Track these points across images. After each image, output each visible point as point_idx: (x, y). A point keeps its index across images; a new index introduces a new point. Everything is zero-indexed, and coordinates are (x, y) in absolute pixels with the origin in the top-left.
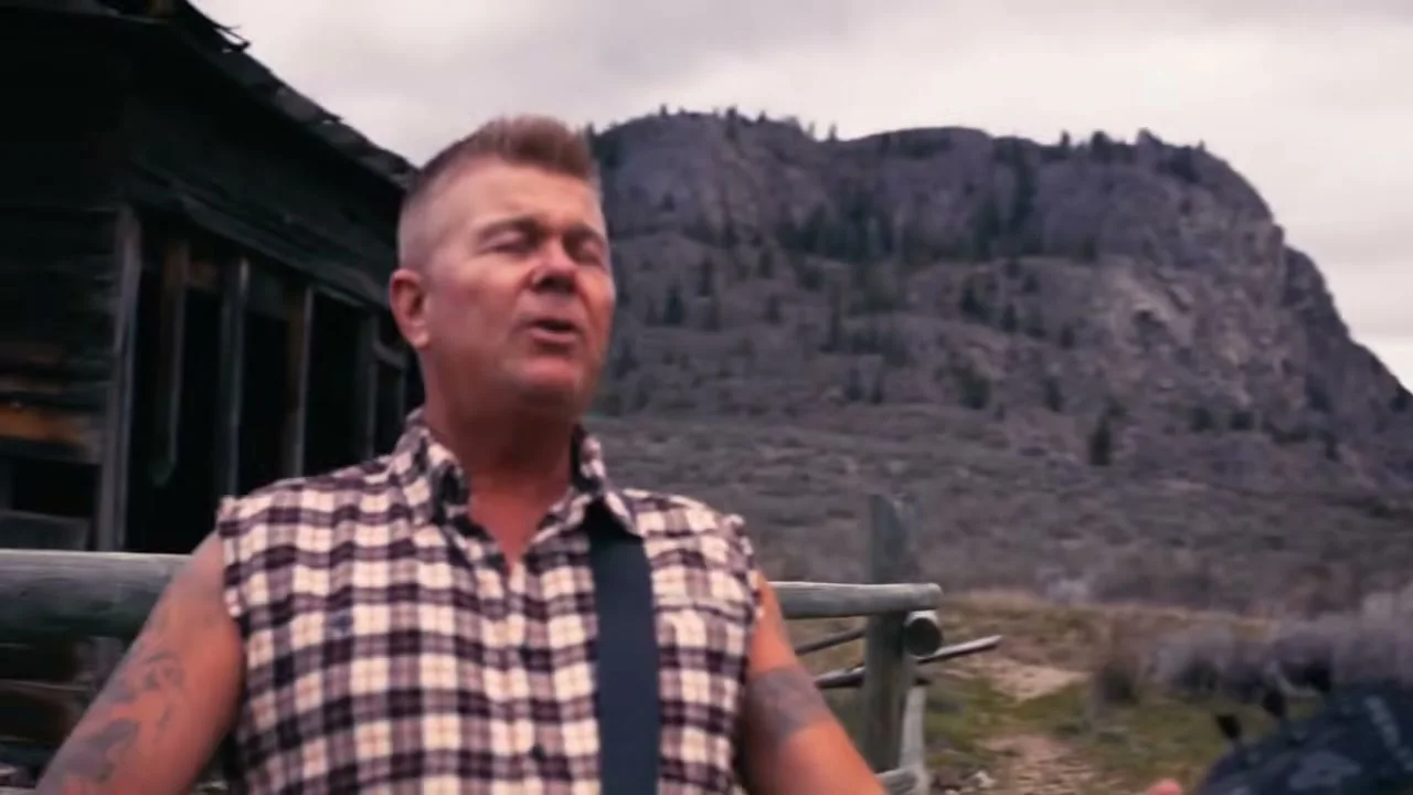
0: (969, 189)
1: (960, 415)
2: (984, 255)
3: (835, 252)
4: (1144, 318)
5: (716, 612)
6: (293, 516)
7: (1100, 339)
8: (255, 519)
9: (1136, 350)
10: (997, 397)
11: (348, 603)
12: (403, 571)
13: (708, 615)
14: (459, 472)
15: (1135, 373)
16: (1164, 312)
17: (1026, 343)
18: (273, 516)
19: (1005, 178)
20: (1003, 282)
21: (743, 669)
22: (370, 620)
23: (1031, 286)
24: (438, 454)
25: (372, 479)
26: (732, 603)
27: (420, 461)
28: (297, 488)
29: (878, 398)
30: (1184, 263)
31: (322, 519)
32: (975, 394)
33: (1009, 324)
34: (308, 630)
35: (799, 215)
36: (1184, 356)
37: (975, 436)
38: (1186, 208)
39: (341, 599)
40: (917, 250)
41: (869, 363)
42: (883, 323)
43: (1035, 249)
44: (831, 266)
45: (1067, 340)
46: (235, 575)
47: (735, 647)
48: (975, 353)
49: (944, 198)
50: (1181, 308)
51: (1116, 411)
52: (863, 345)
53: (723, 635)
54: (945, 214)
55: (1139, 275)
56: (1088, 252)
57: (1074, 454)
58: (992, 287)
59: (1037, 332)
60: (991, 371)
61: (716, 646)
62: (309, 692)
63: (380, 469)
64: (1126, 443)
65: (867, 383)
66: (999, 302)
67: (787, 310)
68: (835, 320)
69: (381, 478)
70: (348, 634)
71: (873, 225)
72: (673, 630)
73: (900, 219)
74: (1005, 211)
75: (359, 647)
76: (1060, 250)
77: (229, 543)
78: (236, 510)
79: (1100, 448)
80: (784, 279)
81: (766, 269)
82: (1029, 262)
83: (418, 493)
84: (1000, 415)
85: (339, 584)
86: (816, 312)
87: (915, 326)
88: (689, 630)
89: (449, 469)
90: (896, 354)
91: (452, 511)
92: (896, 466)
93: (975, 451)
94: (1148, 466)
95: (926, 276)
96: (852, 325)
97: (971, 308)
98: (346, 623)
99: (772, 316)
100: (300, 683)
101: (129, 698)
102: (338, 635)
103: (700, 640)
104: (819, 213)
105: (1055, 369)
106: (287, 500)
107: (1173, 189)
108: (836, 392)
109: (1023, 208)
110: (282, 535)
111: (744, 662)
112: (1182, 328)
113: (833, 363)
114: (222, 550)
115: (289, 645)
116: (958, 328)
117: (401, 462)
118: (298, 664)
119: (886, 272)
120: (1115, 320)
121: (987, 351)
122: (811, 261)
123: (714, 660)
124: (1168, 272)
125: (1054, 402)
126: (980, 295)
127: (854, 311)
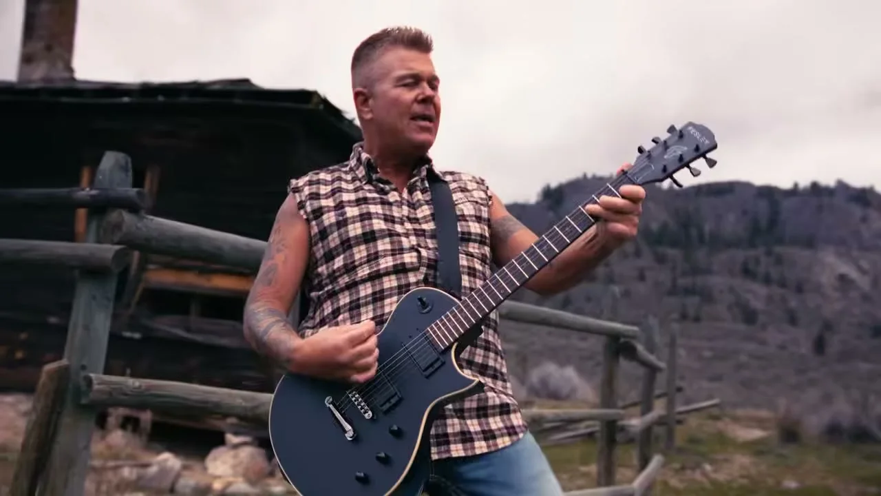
0: (745, 213)
1: (742, 327)
2: (752, 245)
3: (674, 244)
4: (843, 278)
5: (477, 202)
6: (318, 182)
7: (818, 288)
8: (305, 185)
9: (836, 295)
10: (762, 318)
11: (343, 207)
12: (364, 208)
13: (474, 203)
14: (372, 161)
15: (838, 306)
16: (853, 274)
17: (777, 291)
18: (310, 183)
19: (763, 206)
20: (763, 259)
21: (489, 222)
22: (352, 212)
23: (779, 261)
24: (364, 156)
25: (344, 169)
26: (482, 199)
27: (359, 159)
28: (318, 174)
29: (697, 319)
30: (864, 248)
31: (327, 183)
32: (750, 316)
33: (767, 280)
34: (329, 218)
35: (655, 226)
36: (866, 298)
37: (749, 338)
38: (864, 219)
39: (340, 206)
40: (717, 243)
41: (692, 302)
42: (700, 280)
43: (780, 241)
44: (672, 252)
45: (799, 289)
46: (301, 205)
47: (485, 215)
48: (749, 296)
49: (731, 217)
50: (863, 272)
51: (828, 326)
52: (689, 291)
53: (480, 210)
54: (732, 224)
55: (839, 255)
56: (810, 243)
57: (805, 348)
58: (757, 261)
59: (783, 284)
60: (757, 304)
61: (478, 214)
62: (334, 240)
63: (347, 166)
64: (834, 344)
65: (691, 312)
66: (761, 270)
67: (648, 274)
68: (674, 280)
69: (347, 169)
70: (345, 217)
71: (694, 232)
72: (462, 210)
73: (707, 228)
74: (764, 223)
75: (350, 221)
76: (795, 242)
77: (297, 195)
78: (297, 184)
79: (820, 346)
80: (647, 260)
81: (638, 254)
82: (778, 249)
83: (361, 172)
84: (764, 327)
85: (338, 201)
86: (664, 276)
87: (717, 282)
88: (468, 209)
89: (369, 160)
90: (707, 297)
91: (374, 176)
92: (707, 354)
93: (751, 347)
94: (846, 355)
95: (723, 256)
96: (683, 282)
97: (747, 272)
98: (344, 214)
99: (642, 278)
100: (330, 238)
101: (272, 258)
102: (341, 218)
103: (472, 212)
104: (664, 226)
105: (793, 303)
106: (315, 178)
107: (857, 211)
108: (675, 316)
109: (774, 221)
110: (314, 189)
111: (489, 220)
112: (864, 282)
113: (673, 301)
114: (295, 198)
115: (323, 225)
116: (740, 283)
117: (353, 163)
118: (329, 231)
119: (701, 255)
120: (826, 279)
121: (756, 295)
122: (661, 249)
123: (479, 219)
124: (855, 253)
125: (793, 320)
126: (751, 266)
127: (684, 274)
